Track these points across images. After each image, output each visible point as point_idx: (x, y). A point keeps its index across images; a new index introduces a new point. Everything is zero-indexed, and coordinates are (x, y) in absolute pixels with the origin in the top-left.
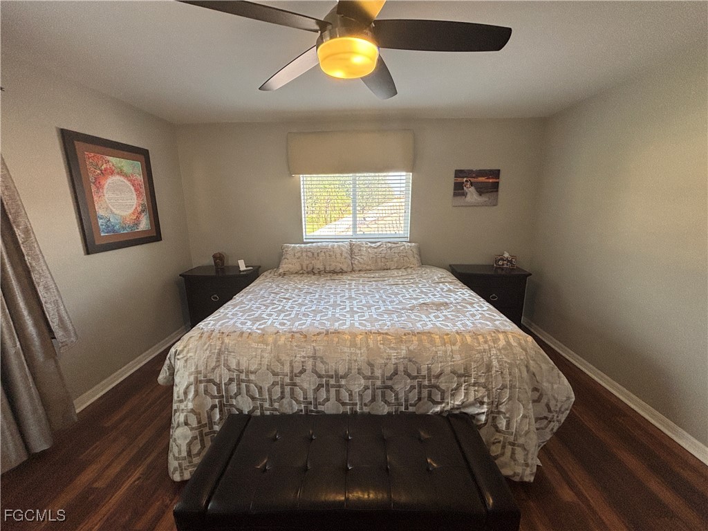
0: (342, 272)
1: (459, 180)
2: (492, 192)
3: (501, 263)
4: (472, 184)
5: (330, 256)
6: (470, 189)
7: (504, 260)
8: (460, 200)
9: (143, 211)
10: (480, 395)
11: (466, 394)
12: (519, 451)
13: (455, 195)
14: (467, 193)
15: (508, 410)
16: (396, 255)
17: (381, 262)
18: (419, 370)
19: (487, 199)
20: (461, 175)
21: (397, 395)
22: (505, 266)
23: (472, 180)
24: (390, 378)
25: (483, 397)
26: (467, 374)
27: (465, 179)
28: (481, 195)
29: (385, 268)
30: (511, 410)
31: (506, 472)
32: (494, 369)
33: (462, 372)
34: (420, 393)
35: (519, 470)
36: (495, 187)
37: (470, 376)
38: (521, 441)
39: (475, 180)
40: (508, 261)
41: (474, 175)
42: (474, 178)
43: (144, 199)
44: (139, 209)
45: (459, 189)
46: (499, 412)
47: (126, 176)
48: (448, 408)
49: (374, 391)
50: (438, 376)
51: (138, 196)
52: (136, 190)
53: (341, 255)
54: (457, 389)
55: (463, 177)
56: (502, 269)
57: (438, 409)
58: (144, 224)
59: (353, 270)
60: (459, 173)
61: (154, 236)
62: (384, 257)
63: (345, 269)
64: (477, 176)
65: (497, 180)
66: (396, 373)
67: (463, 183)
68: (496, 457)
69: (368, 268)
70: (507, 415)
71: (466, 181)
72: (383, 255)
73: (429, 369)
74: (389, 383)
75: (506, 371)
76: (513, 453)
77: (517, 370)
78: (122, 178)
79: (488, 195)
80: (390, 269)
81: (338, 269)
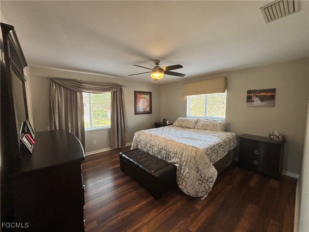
0: (190, 128)
1: (250, 95)
2: (270, 100)
3: (272, 137)
4: (257, 96)
5: (188, 122)
6: (256, 99)
7: (274, 136)
8: (250, 104)
9: (148, 106)
10: (178, 161)
11: (175, 159)
12: (184, 182)
13: (247, 101)
14: (254, 101)
15: (184, 169)
16: (212, 125)
17: (205, 127)
18: (167, 149)
19: (266, 103)
20: (250, 92)
21: (162, 154)
22: (275, 139)
23: (257, 94)
24: (161, 149)
25: (178, 162)
26: (176, 154)
27: (252, 94)
28: (262, 101)
29: (206, 129)
30: (185, 169)
31: (180, 187)
32: (183, 155)
33: (175, 153)
34: (166, 155)
35: (183, 188)
36: (273, 97)
37: (177, 155)
38: (186, 179)
39: (259, 94)
40: (277, 137)
41: (258, 92)
42: (258, 93)
43: (149, 104)
44: (147, 106)
45: (249, 99)
46: (182, 168)
47: (145, 99)
48: (171, 162)
49: (158, 152)
50: (170, 152)
51: (147, 103)
52: (147, 102)
53: (191, 122)
54: (174, 157)
55: (252, 93)
56: (273, 140)
57: (169, 161)
58: (148, 109)
59: (194, 128)
60: (249, 92)
61: (150, 112)
62: (207, 125)
63: (191, 127)
64: (260, 93)
65: (274, 94)
66: (162, 148)
67: (252, 96)
68: (178, 181)
69: (200, 128)
70: (184, 170)
71: (253, 95)
72: (207, 124)
73: (169, 150)
74: (161, 150)
75: (186, 157)
76: (182, 182)
77: (190, 158)
78: (144, 99)
79: (267, 101)
80: (207, 130)
81: (189, 127)
